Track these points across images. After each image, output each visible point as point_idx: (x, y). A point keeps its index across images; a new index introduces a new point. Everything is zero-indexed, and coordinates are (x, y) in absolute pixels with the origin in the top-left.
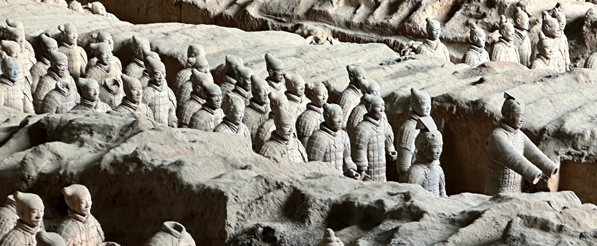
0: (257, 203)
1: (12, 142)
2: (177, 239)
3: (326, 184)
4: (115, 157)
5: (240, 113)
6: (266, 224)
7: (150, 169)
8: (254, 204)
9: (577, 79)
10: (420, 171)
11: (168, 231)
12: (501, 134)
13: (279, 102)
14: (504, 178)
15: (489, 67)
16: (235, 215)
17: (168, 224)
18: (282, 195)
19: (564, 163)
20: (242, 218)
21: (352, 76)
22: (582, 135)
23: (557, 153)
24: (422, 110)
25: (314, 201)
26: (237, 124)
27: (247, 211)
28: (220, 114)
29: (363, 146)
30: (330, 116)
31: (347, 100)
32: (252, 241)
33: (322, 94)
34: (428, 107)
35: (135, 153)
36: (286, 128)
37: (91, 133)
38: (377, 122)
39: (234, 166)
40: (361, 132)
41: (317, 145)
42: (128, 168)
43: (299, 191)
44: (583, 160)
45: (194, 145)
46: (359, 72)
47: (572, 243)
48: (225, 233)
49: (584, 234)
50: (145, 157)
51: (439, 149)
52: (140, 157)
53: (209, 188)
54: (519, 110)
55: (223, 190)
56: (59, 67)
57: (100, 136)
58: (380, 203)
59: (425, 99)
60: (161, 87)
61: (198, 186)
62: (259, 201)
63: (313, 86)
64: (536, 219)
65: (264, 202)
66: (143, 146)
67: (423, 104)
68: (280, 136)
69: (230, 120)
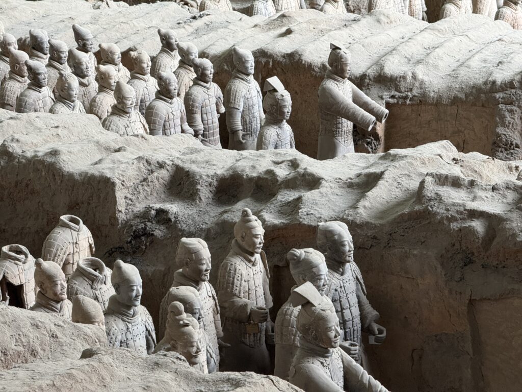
2: (76, 233)
3: (206, 158)
5: (75, 90)
6: (158, 206)
7: (24, 161)
8: (140, 187)
9: (379, 21)
10: (272, 133)
11: (66, 226)
12: (331, 85)
13: (109, 74)
14: (337, 128)
16: (124, 201)
17: (64, 218)
18: (164, 174)
20: (130, 202)
21: (164, 40)
23: (382, 98)
24: (246, 68)
26: (73, 101)
27: (134, 194)
28: (46, 91)
29: (197, 110)
30: (166, 84)
31: (162, 64)
32: (145, 225)
33: (146, 61)
34: (252, 64)
35: (4, 146)
36: (128, 102)
38: (207, 85)
39: (108, 149)
40: (193, 96)
43: (182, 169)
44: (408, 102)
46: (170, 35)
47: (487, 197)
49: (496, 186)
50: (15, 148)
51: (288, 109)
52: (10, 150)
54: (346, 60)
55: (108, 176)
59: (248, 57)
61: (80, 175)
62: (144, 183)
63: (136, 55)
64: (447, 177)
67: (246, 61)
68: (121, 110)
69: (65, 98)
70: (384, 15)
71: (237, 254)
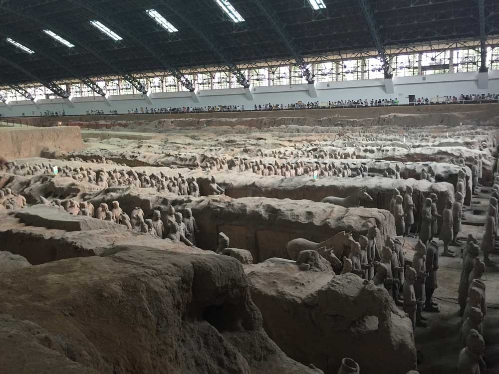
1: (101, 194)
2: (139, 211)
4: (124, 195)
7: (132, 196)
9: (230, 172)
11: (136, 209)
12: (212, 185)
16: (152, 205)
19: (225, 190)
22: (229, 184)
25: (169, 200)
26: (154, 187)
27: (154, 204)
28: (150, 185)
35: (129, 194)
38: (185, 184)
40: (181, 186)
41: (172, 190)
42: (127, 197)
47: (222, 204)
48: (150, 209)
50: (132, 194)
53: (145, 199)
55: (149, 200)
57: (121, 191)
58: (183, 200)
59: (195, 179)
61: (143, 199)
66: (130, 192)
68: (163, 188)
69: (152, 186)
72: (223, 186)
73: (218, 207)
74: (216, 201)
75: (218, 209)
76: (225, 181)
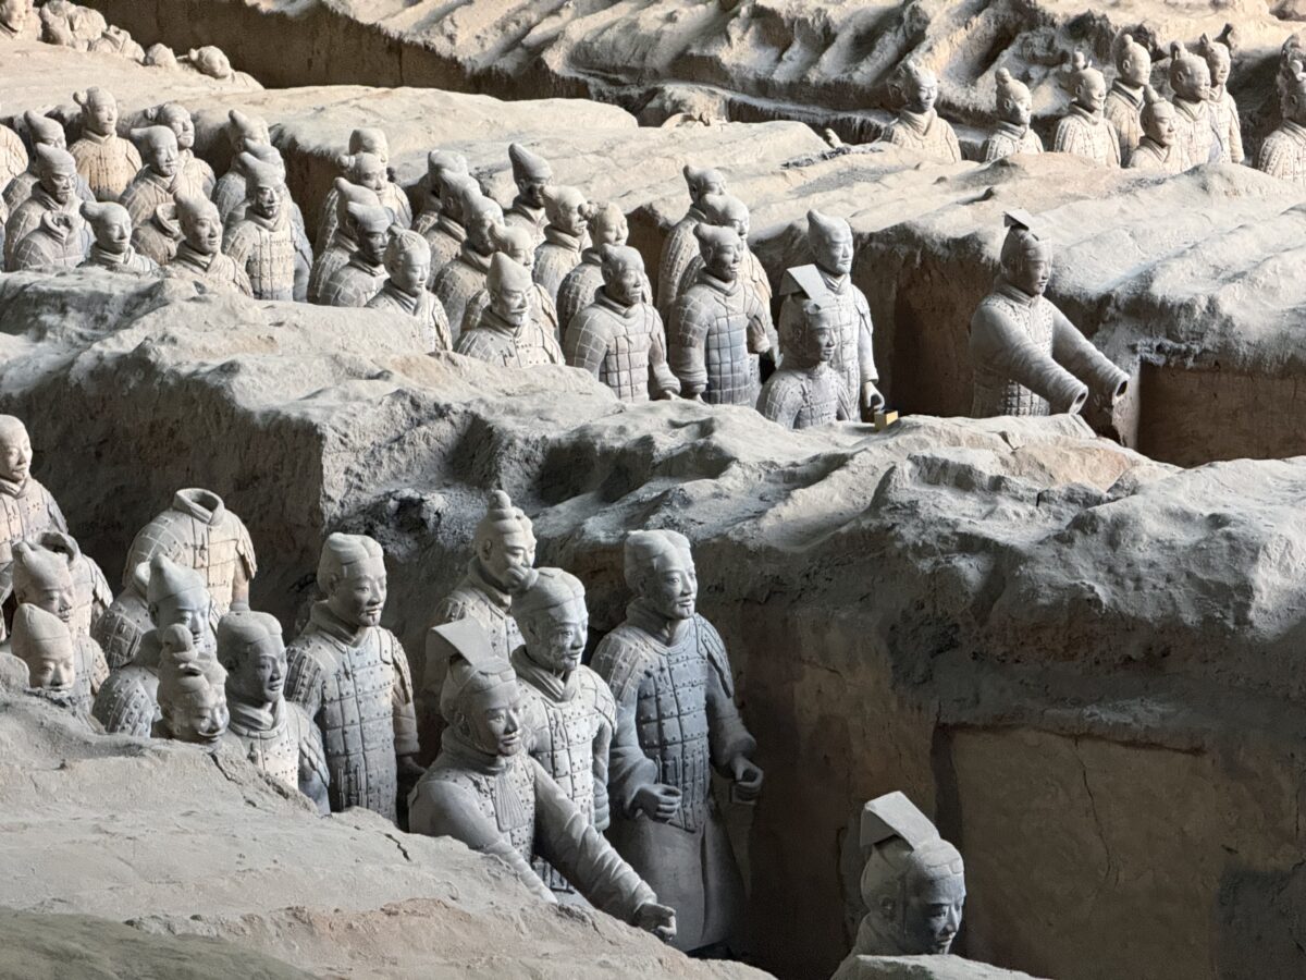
0: (390, 449)
2: (205, 526)
3: (543, 407)
4: (100, 358)
5: (419, 269)
6: (406, 493)
7: (171, 382)
8: (384, 451)
9: (1205, 188)
10: (791, 386)
11: (185, 509)
12: (1001, 308)
14: (1006, 405)
15: (1014, 165)
16: (342, 476)
17: (187, 495)
18: (444, 430)
20: (356, 481)
21: (694, 190)
22: (1188, 308)
23: (1133, 349)
24: (833, 260)
25: (511, 443)
26: (415, 295)
27: (369, 465)
28: (381, 274)
29: (695, 338)
30: (616, 271)
33: (614, 227)
35: (141, 350)
36: (512, 300)
37: (63, 311)
38: (727, 286)
39: (354, 374)
40: (689, 308)
41: (587, 338)
42: (124, 382)
43: (484, 423)
44: (1190, 363)
45: (277, 333)
46: (710, 180)
47: (1017, 514)
48: (322, 514)
49: (1045, 494)
50: (165, 356)
52: (152, 357)
53: (288, 418)
54: (1037, 253)
55: (315, 421)
56: (57, 182)
57: (81, 316)
58: (647, 442)
59: (837, 235)
60: (274, 220)
61: (265, 415)
62: (396, 446)
63: (593, 211)
64: (945, 465)
65: (406, 446)
66: (160, 334)
67: (833, 245)
68: (500, 317)
69: (399, 287)
70: (1221, 174)
71: (473, 586)
72: (1122, 335)
73: (971, 544)
74: (963, 479)
75: (970, 568)
76: (1147, 278)
